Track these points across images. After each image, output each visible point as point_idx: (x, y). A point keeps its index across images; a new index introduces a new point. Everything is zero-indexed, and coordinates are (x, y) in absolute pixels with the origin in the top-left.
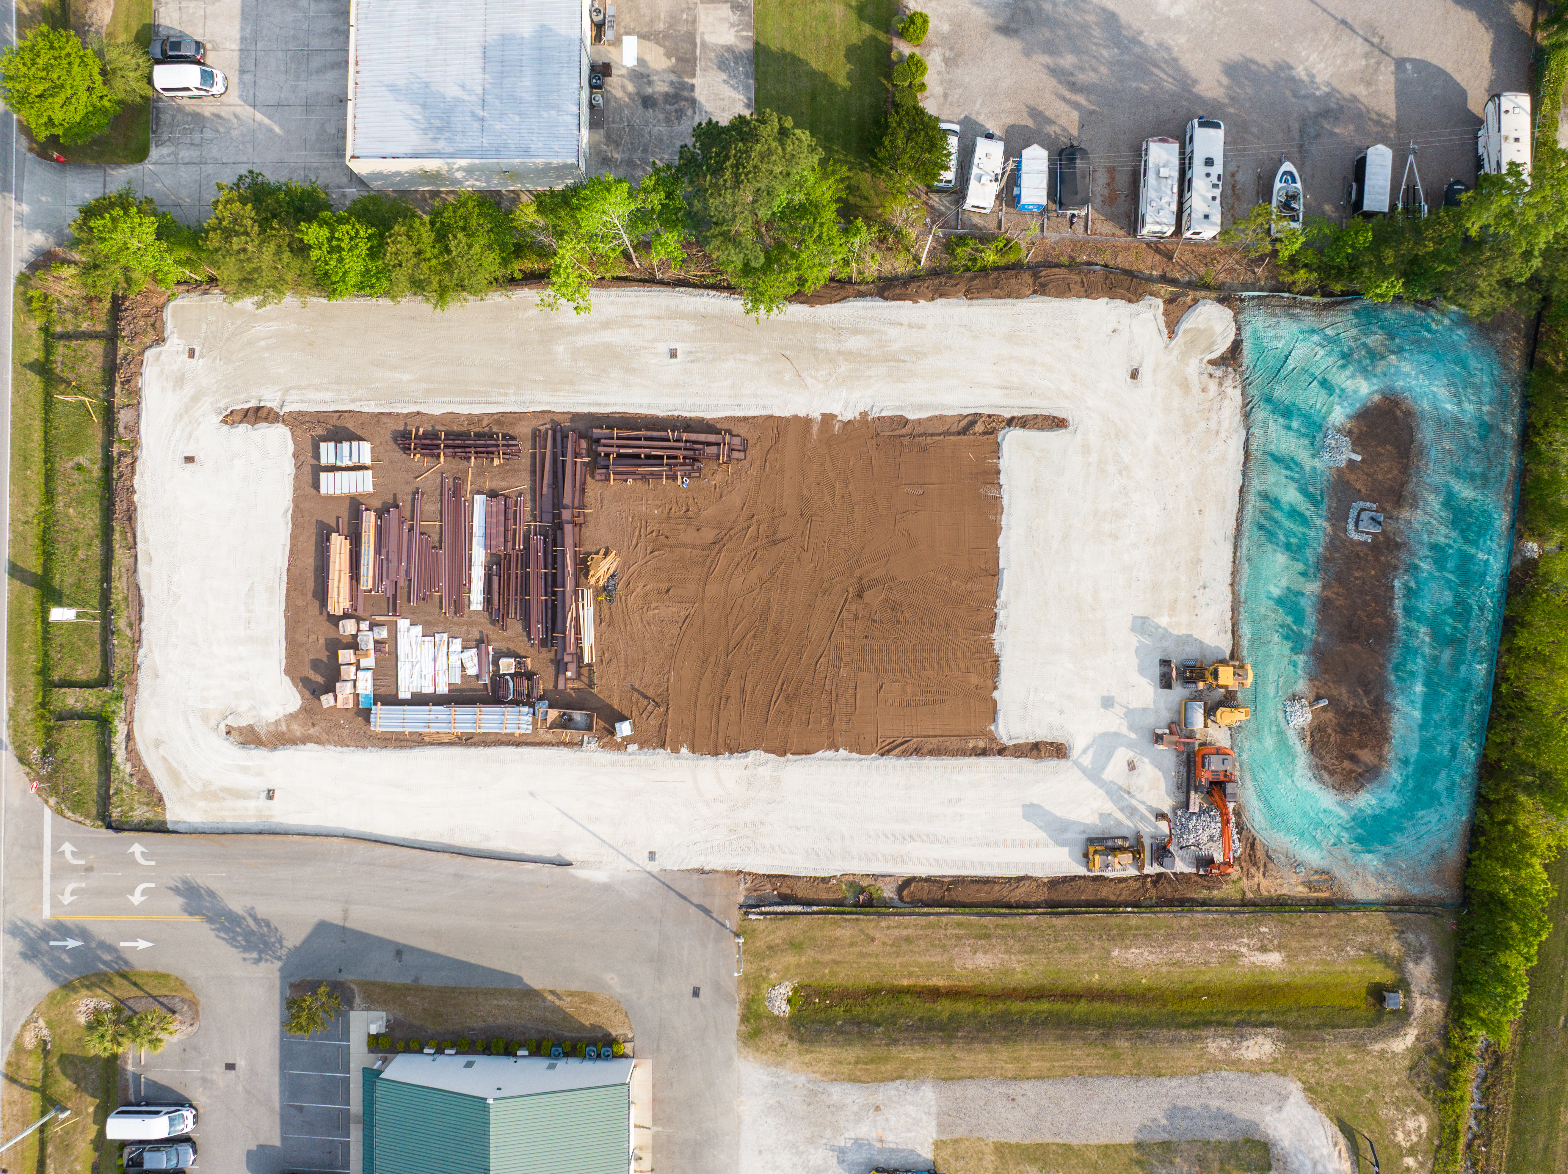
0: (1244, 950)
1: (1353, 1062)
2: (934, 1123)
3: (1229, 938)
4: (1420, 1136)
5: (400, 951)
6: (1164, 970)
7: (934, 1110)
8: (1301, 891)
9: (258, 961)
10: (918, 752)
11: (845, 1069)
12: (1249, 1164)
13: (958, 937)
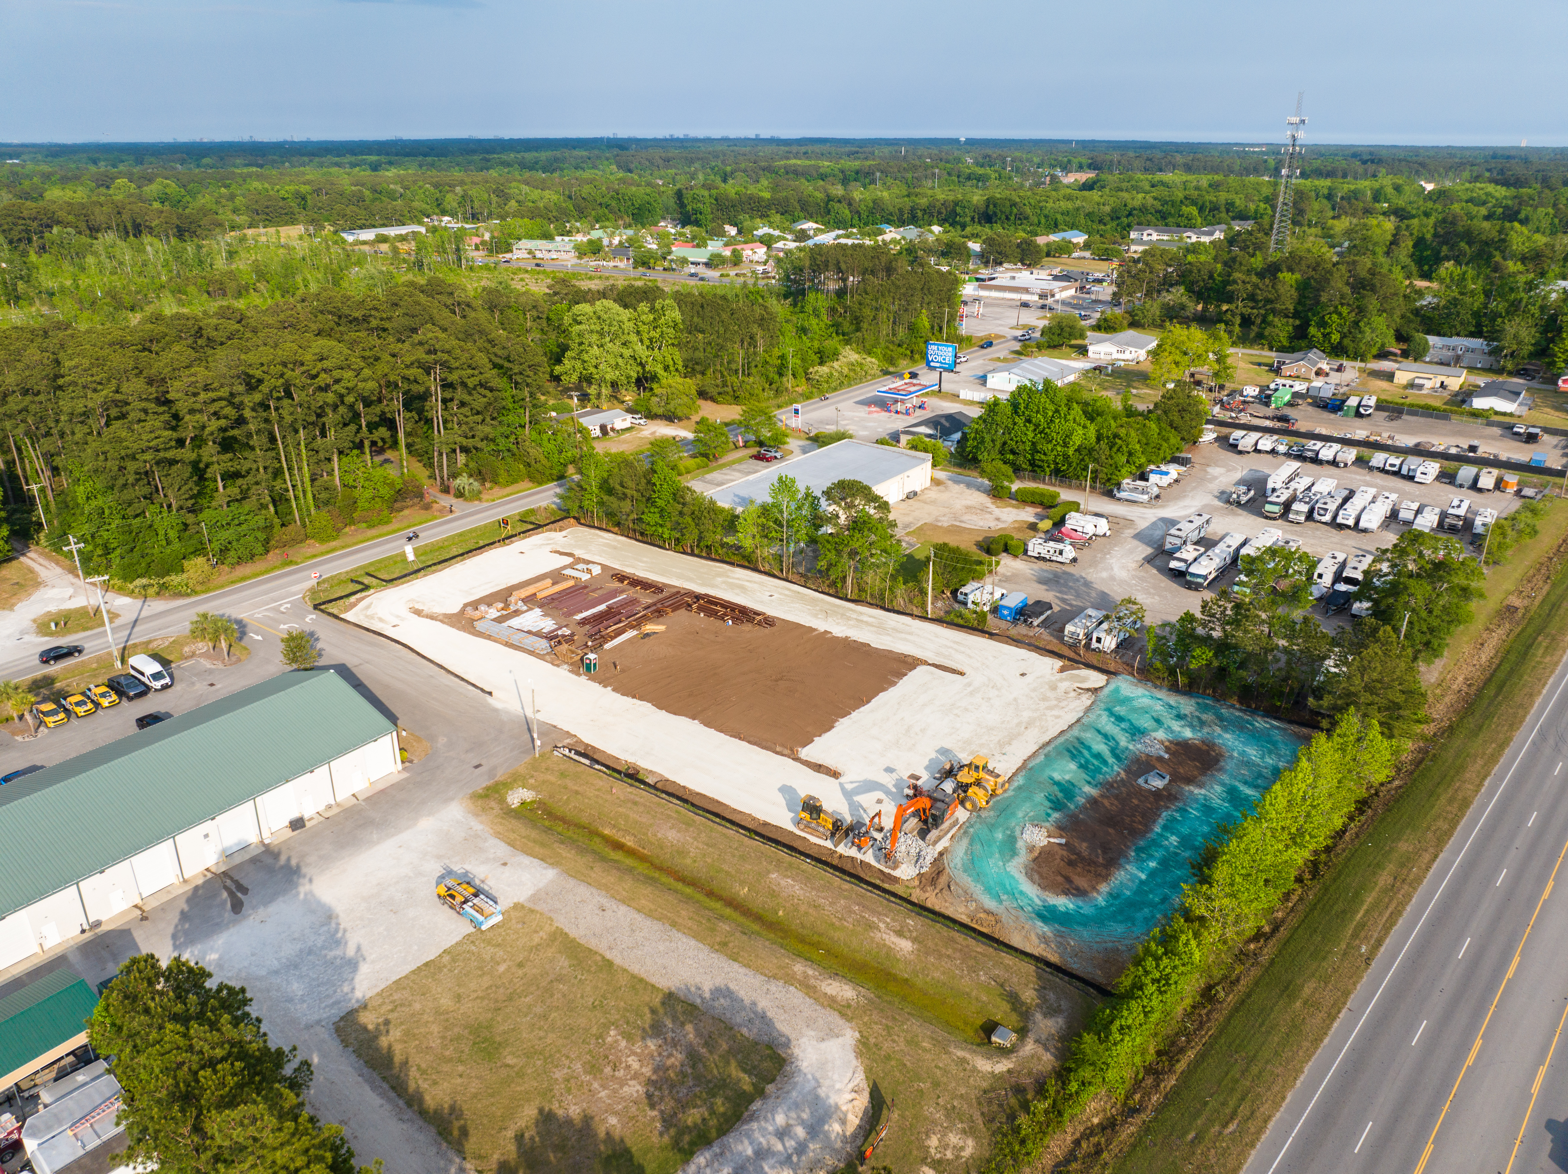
0: (882, 925)
2: (530, 893)
3: (874, 912)
7: (541, 885)
11: (513, 836)
12: (754, 1067)
13: (669, 817)
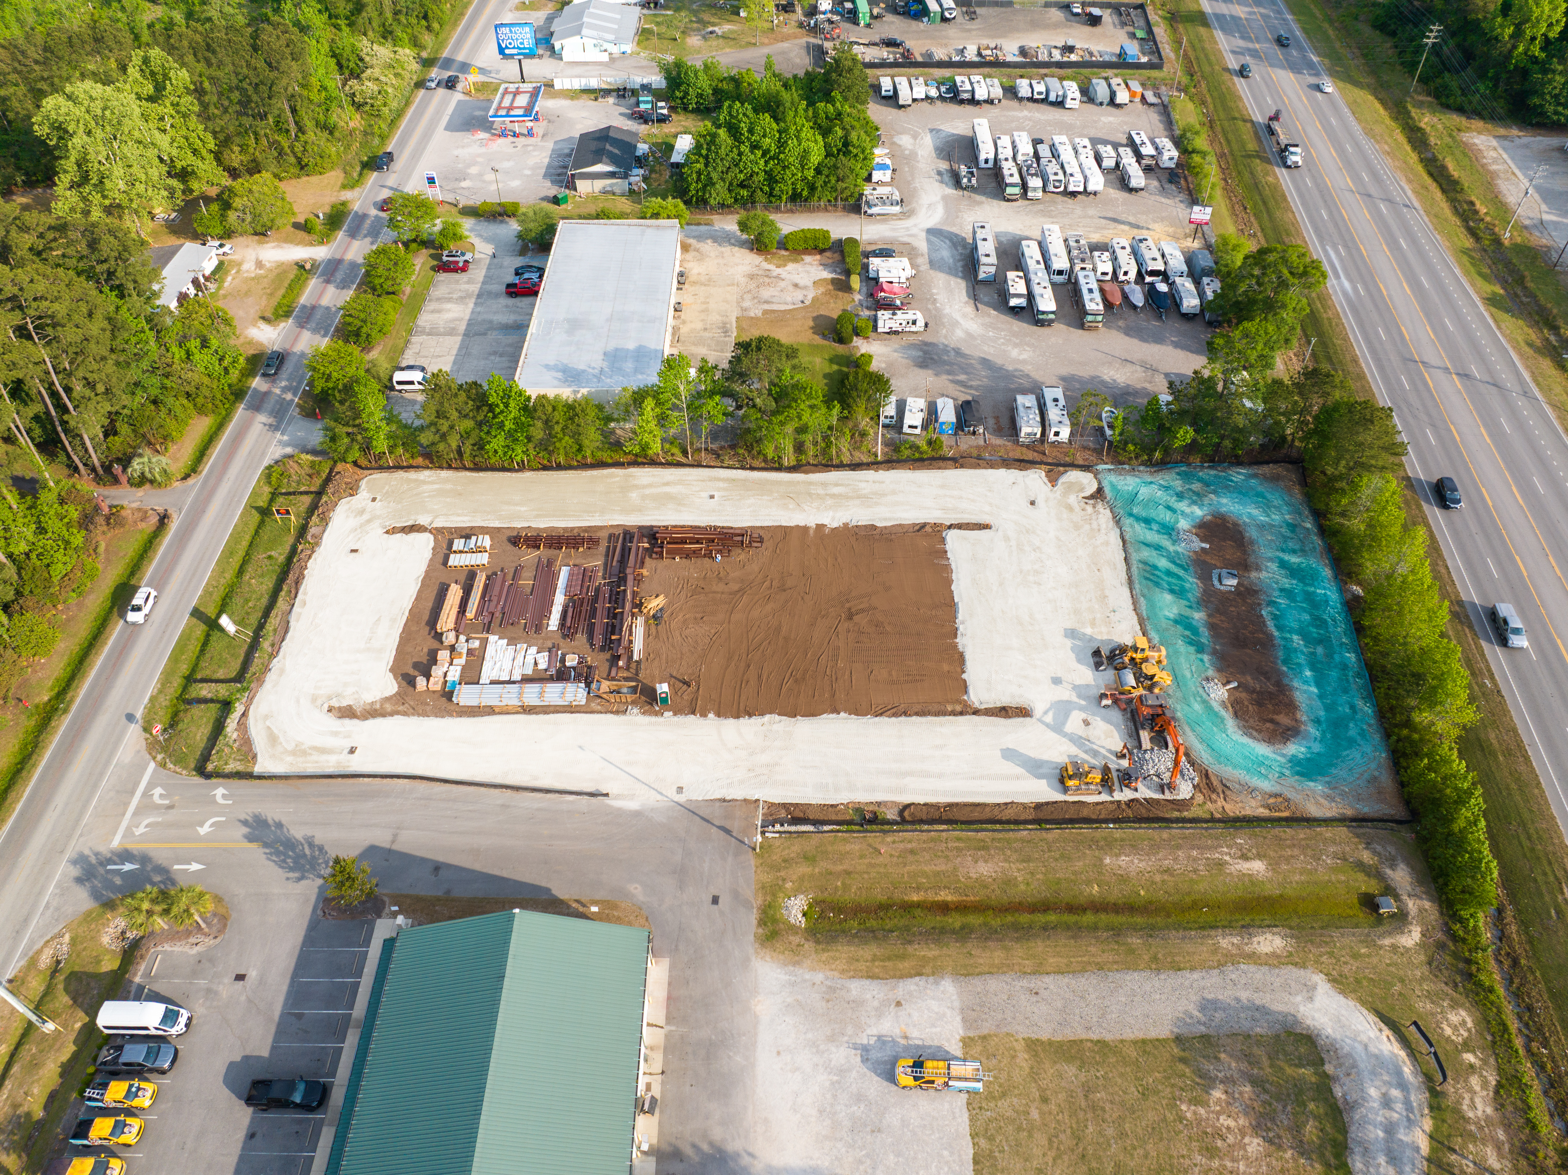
0: (1227, 858)
1: (1369, 956)
2: (959, 1019)
3: (1209, 848)
4: (1469, 1030)
5: (437, 867)
6: (1158, 878)
7: (957, 1004)
8: (1263, 812)
9: (299, 879)
10: (905, 714)
11: (862, 966)
12: (1300, 1058)
13: (958, 849)
